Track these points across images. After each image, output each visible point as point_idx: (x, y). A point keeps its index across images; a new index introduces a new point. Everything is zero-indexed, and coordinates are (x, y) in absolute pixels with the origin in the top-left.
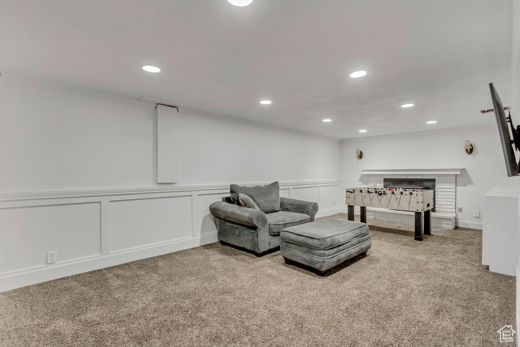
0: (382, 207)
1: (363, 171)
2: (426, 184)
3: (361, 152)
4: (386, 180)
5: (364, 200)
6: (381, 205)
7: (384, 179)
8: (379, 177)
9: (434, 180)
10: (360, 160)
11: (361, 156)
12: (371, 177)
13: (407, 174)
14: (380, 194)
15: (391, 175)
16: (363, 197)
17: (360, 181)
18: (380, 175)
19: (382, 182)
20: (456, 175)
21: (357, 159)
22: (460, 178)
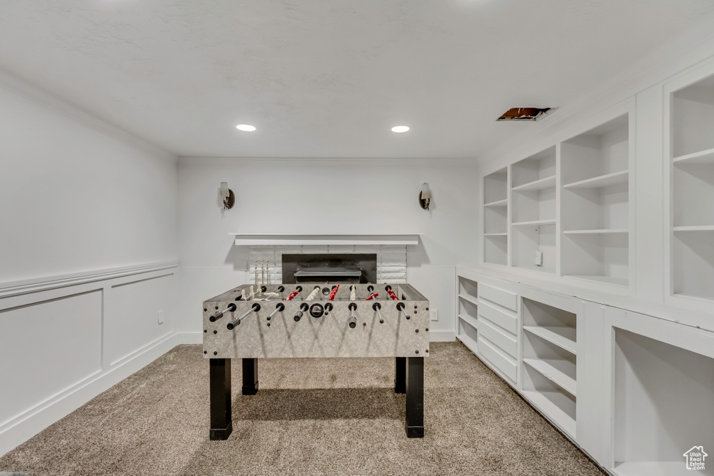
1: (238, 237)
2: (361, 264)
3: (230, 191)
4: (286, 259)
5: (266, 337)
7: (283, 255)
8: (271, 253)
9: (373, 257)
11: (230, 201)
12: (254, 253)
14: (317, 315)
15: (297, 246)
16: (264, 325)
17: (228, 260)
18: (275, 247)
19: (278, 262)
20: (407, 247)
21: (220, 208)
22: (412, 252)
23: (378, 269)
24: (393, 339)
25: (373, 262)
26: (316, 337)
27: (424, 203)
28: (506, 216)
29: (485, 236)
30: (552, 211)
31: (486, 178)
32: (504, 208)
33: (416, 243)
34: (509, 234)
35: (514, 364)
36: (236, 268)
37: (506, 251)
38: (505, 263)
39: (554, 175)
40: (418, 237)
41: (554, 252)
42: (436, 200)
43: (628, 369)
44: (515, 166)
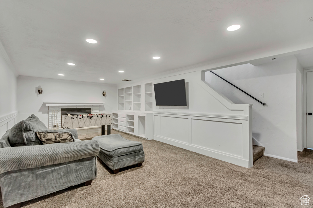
0: (92, 126)
2: (87, 111)
6: (91, 124)
7: (62, 109)
8: (57, 108)
9: (90, 109)
10: (40, 95)
13: (77, 106)
15: (66, 106)
16: (79, 121)
17: (40, 111)
19: (60, 111)
20: (99, 106)
21: (36, 94)
22: (101, 107)
23: (92, 112)
24: (105, 122)
25: (90, 110)
26: (90, 122)
27: (104, 95)
28: (123, 98)
29: (119, 104)
30: (132, 98)
31: (119, 89)
32: (123, 97)
33: (102, 105)
34: (124, 103)
35: (125, 127)
36: (43, 113)
37: (123, 107)
38: (123, 109)
39: (132, 91)
40: (102, 103)
41: (132, 106)
42: (107, 94)
43: (140, 122)
44: (125, 88)
